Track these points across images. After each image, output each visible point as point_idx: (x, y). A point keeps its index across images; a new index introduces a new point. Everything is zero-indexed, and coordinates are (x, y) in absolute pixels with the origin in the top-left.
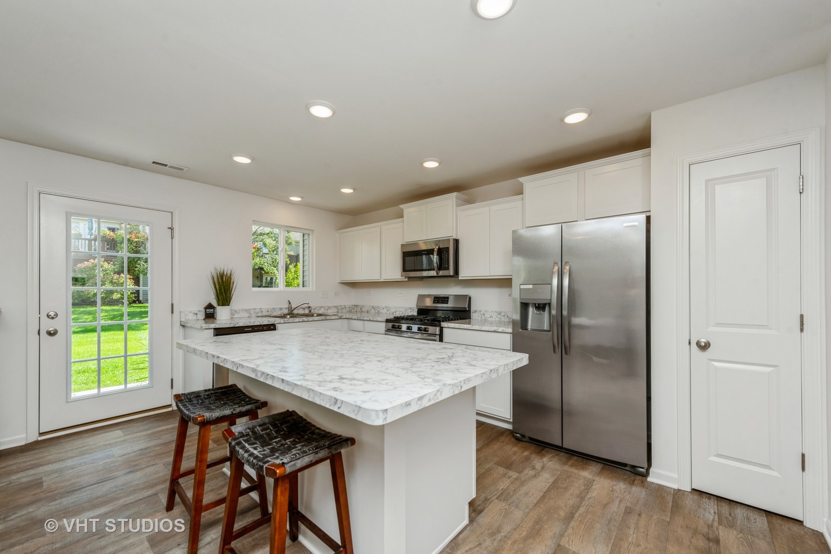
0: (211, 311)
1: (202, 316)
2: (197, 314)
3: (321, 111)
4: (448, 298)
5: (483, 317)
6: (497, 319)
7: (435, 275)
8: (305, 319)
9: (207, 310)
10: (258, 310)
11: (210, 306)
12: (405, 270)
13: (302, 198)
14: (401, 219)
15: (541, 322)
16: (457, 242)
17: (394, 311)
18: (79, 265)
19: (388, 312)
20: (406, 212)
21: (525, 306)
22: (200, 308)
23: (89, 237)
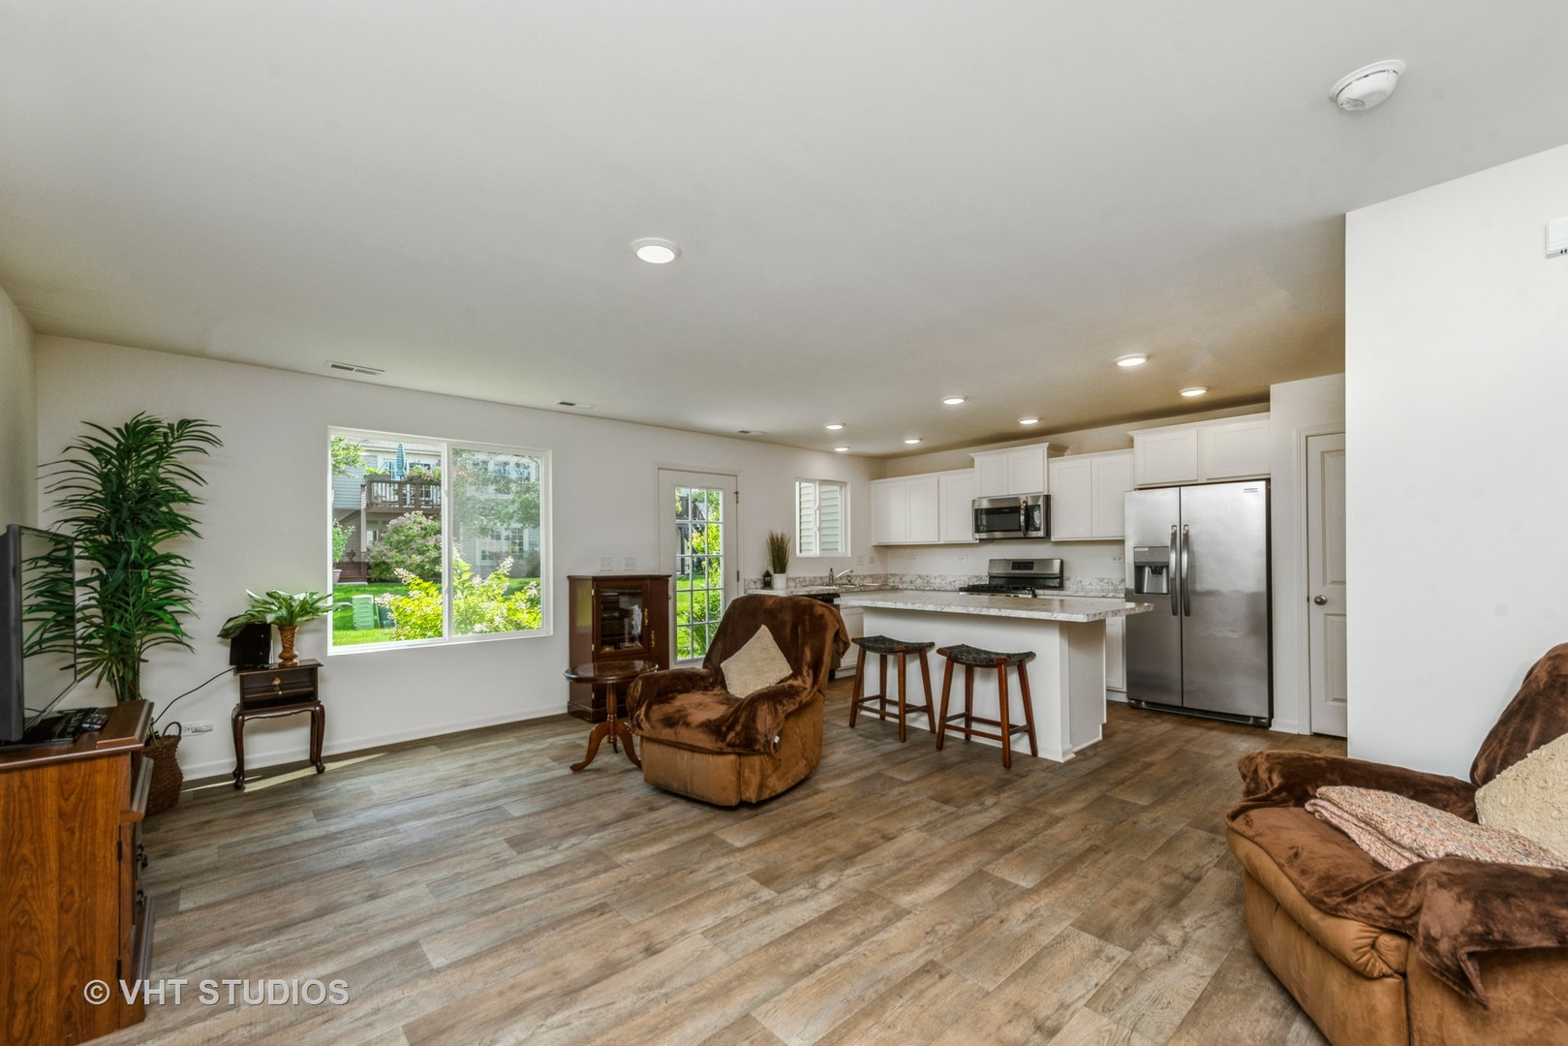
0: (767, 579)
4: (1032, 563)
5: (1080, 585)
6: (1099, 587)
7: (1022, 536)
12: (978, 530)
13: (849, 448)
14: (972, 469)
15: (1159, 585)
16: (1048, 498)
17: (952, 580)
19: (944, 582)
20: (977, 461)
21: (1139, 569)
23: (398, 479)
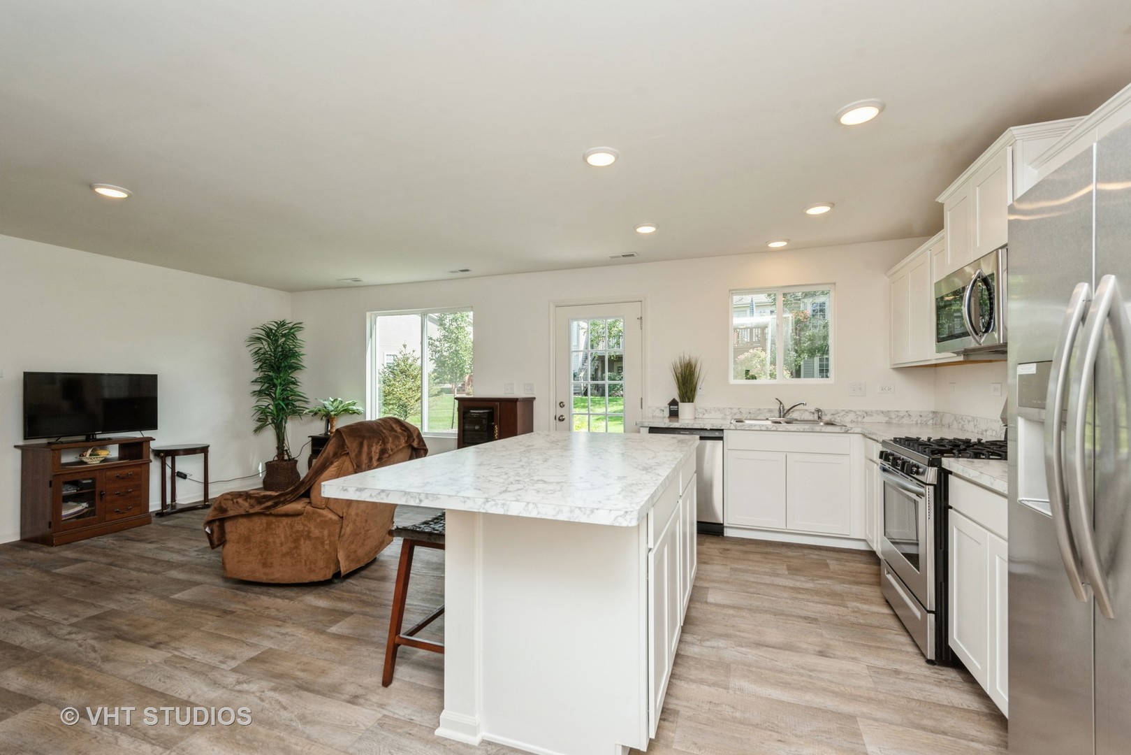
1: (667, 413)
2: (663, 411)
3: (601, 159)
8: (807, 427)
9: (671, 407)
10: (735, 411)
11: (674, 403)
18: (742, 357)
22: (664, 404)
